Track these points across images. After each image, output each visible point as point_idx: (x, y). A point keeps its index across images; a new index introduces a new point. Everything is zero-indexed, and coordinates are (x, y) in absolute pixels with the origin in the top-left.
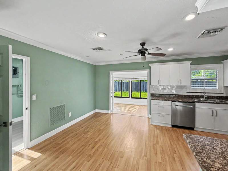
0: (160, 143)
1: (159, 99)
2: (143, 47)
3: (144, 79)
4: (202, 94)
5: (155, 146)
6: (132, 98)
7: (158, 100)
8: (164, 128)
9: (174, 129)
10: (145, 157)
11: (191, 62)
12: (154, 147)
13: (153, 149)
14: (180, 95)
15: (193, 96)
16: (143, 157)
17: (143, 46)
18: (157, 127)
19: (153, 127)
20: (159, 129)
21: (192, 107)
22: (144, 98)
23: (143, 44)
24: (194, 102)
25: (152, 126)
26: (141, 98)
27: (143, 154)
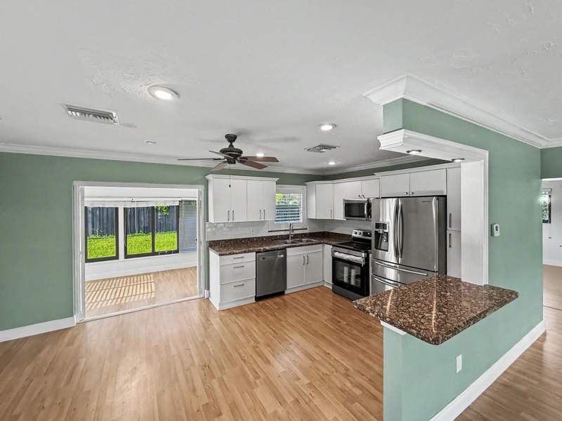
0: (259, 340)
1: (235, 251)
2: (231, 146)
3: (165, 202)
4: (287, 233)
5: (257, 349)
6: (127, 256)
7: (234, 254)
8: (246, 309)
9: (261, 303)
10: (258, 381)
11: (277, 179)
12: (256, 352)
13: (259, 359)
14: (259, 238)
15: (276, 236)
16: (255, 382)
17: (231, 143)
18: (234, 311)
19: (228, 314)
20: (239, 314)
21: (282, 256)
22: (163, 253)
23: (232, 139)
24: (285, 248)
25: (223, 314)
26: (154, 253)
27: (251, 377)
